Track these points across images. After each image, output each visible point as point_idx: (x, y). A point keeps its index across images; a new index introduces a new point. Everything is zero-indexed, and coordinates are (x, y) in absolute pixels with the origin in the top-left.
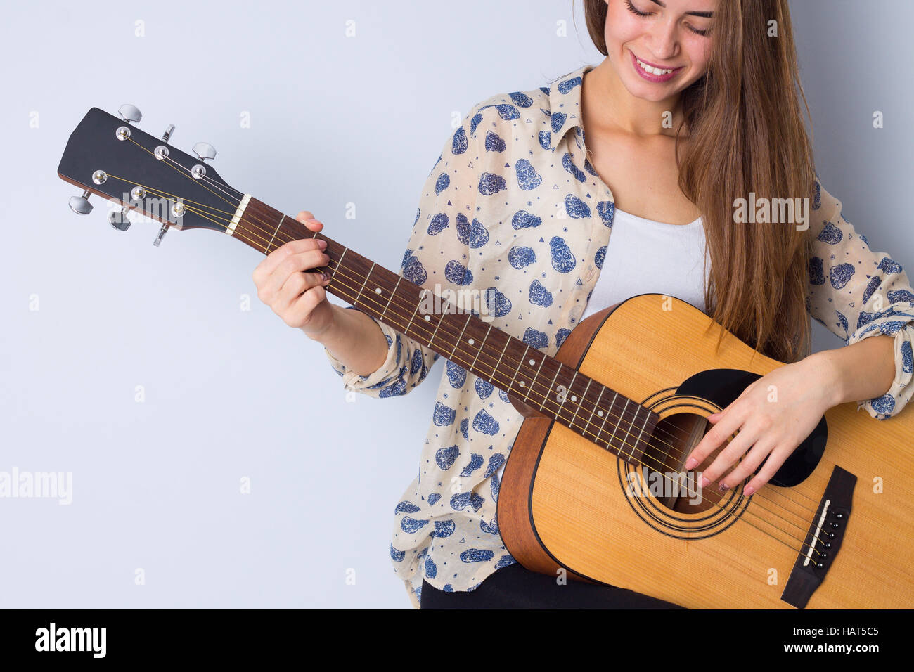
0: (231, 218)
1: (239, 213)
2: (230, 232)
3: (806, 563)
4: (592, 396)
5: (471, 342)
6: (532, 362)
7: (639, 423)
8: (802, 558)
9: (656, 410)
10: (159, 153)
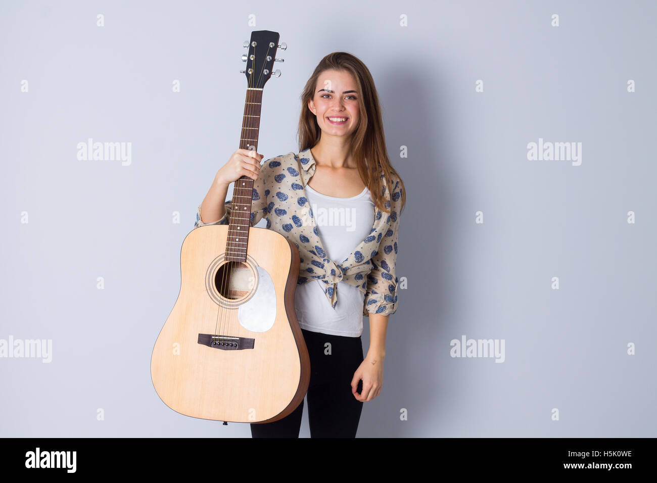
0: (252, 87)
1: (255, 89)
2: (249, 89)
3: (213, 337)
4: (241, 234)
5: (244, 184)
6: (245, 208)
7: (238, 255)
8: (214, 336)
9: (247, 261)
10: (269, 58)
